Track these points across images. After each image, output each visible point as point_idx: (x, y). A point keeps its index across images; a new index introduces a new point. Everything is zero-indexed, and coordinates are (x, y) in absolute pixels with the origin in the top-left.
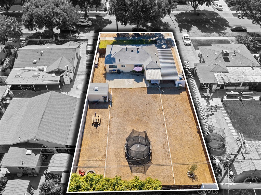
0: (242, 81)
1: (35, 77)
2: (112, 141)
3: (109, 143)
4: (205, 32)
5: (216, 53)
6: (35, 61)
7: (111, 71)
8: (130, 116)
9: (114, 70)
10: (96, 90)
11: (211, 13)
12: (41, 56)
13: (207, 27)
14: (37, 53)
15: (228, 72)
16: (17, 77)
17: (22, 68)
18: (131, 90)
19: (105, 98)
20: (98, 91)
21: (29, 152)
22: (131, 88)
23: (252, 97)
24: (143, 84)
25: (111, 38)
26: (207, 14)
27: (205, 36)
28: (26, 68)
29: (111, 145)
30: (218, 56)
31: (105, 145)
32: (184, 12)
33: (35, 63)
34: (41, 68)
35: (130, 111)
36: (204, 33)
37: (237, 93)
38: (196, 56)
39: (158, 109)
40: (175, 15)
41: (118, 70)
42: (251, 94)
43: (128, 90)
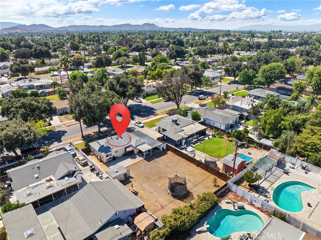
0: (195, 132)
1: (49, 187)
2: (157, 196)
3: (156, 198)
4: (145, 117)
5: (169, 123)
6: (36, 176)
7: (108, 160)
8: (152, 178)
9: (110, 158)
10: (117, 172)
12: (39, 169)
14: (33, 168)
15: (184, 130)
16: (30, 195)
17: (26, 188)
18: (134, 165)
19: (126, 175)
20: (118, 172)
21: (117, 226)
22: (134, 164)
23: (204, 139)
24: (139, 158)
25: (79, 141)
26: (134, 107)
28: (31, 186)
29: (159, 198)
30: (172, 124)
31: (155, 200)
33: (37, 178)
37: (196, 140)
38: (154, 131)
39: (164, 167)
41: (113, 157)
42: (203, 138)
43: (133, 165)
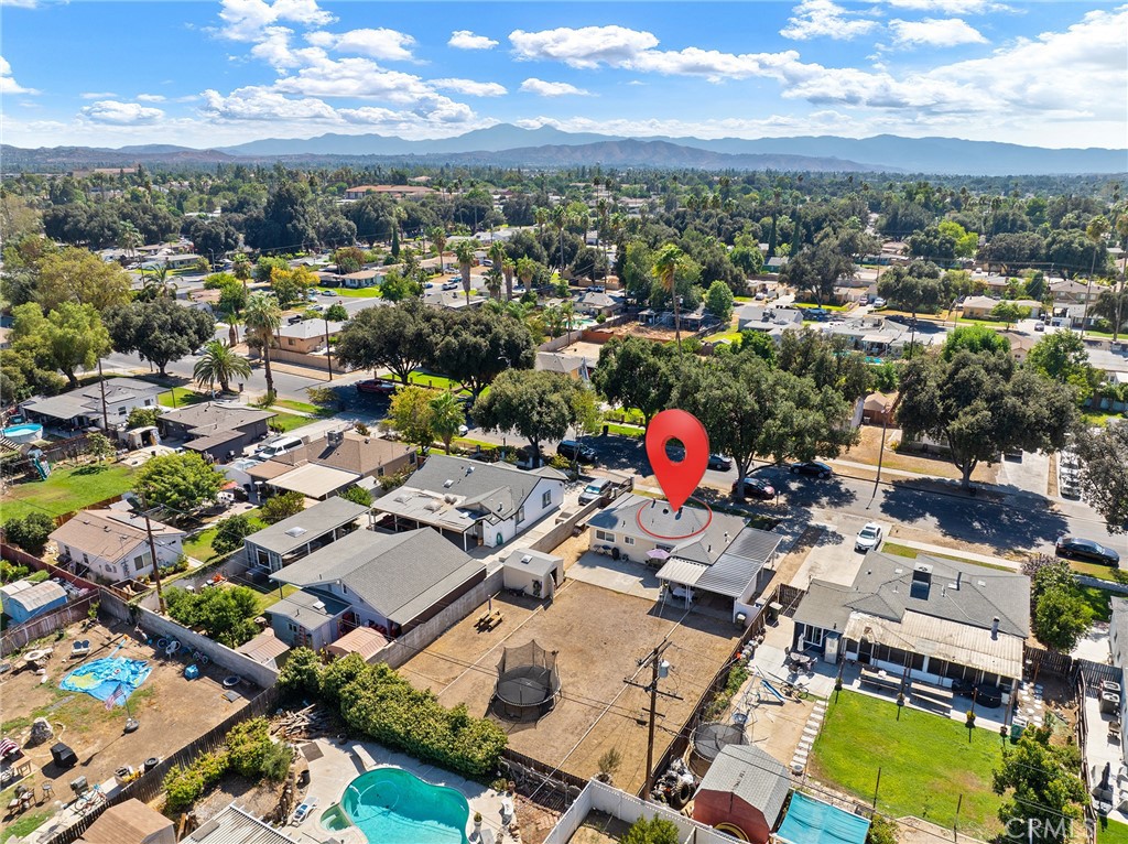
0: (926, 651)
1: (430, 509)
4: (956, 537)
5: (899, 571)
6: (449, 482)
7: (599, 547)
9: (606, 547)
11: (1027, 498)
12: (466, 476)
13: (973, 529)
14: (462, 468)
15: (898, 621)
16: (399, 500)
17: (417, 490)
18: (615, 595)
19: (537, 584)
20: (528, 563)
21: (320, 604)
22: (619, 593)
24: (655, 594)
26: (1007, 498)
27: (945, 545)
28: (426, 492)
30: (900, 580)
32: (932, 477)
33: (447, 486)
34: (451, 497)
35: (575, 630)
36: (948, 539)
37: (897, 681)
40: (896, 480)
41: (616, 551)
42: (944, 699)
